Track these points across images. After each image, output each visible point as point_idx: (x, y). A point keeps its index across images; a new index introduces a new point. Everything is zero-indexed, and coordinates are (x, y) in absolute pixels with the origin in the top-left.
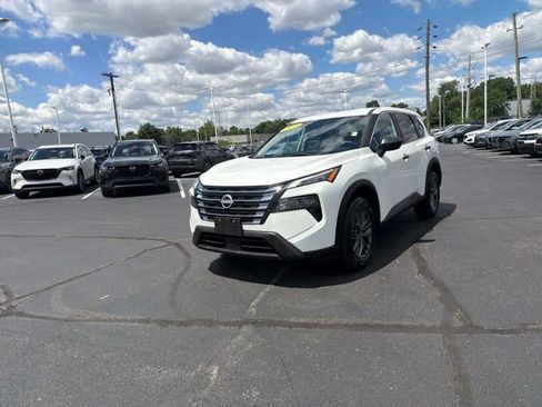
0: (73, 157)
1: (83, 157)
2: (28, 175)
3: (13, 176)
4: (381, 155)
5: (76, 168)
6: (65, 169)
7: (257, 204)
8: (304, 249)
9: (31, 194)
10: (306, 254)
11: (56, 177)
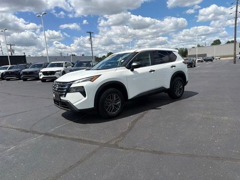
0: (62, 66)
1: (66, 67)
2: (45, 73)
3: (40, 74)
4: (132, 70)
5: (62, 71)
6: (58, 71)
7: (63, 89)
8: (79, 108)
9: (47, 80)
10: (79, 110)
11: (54, 74)
